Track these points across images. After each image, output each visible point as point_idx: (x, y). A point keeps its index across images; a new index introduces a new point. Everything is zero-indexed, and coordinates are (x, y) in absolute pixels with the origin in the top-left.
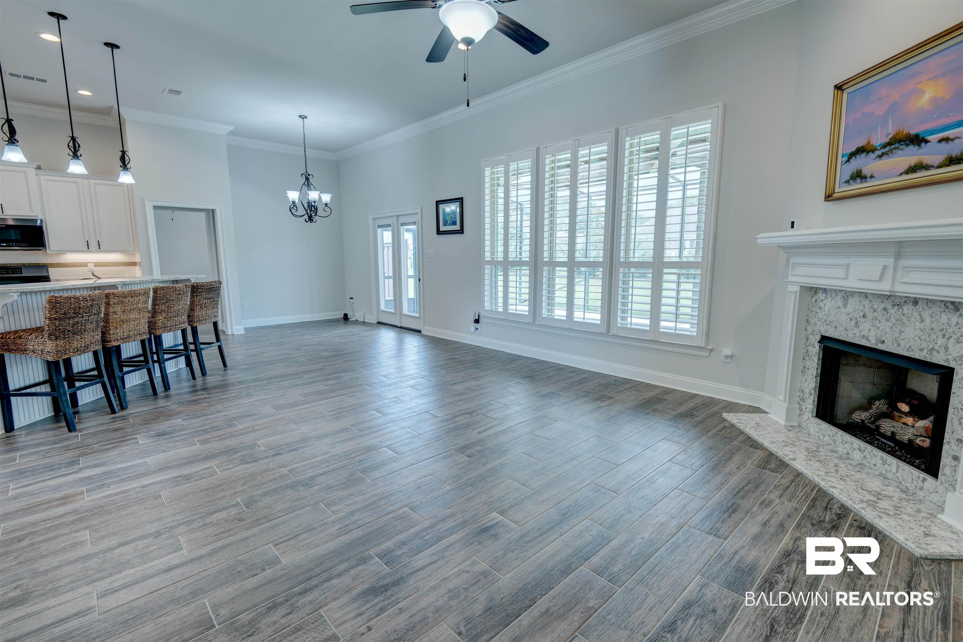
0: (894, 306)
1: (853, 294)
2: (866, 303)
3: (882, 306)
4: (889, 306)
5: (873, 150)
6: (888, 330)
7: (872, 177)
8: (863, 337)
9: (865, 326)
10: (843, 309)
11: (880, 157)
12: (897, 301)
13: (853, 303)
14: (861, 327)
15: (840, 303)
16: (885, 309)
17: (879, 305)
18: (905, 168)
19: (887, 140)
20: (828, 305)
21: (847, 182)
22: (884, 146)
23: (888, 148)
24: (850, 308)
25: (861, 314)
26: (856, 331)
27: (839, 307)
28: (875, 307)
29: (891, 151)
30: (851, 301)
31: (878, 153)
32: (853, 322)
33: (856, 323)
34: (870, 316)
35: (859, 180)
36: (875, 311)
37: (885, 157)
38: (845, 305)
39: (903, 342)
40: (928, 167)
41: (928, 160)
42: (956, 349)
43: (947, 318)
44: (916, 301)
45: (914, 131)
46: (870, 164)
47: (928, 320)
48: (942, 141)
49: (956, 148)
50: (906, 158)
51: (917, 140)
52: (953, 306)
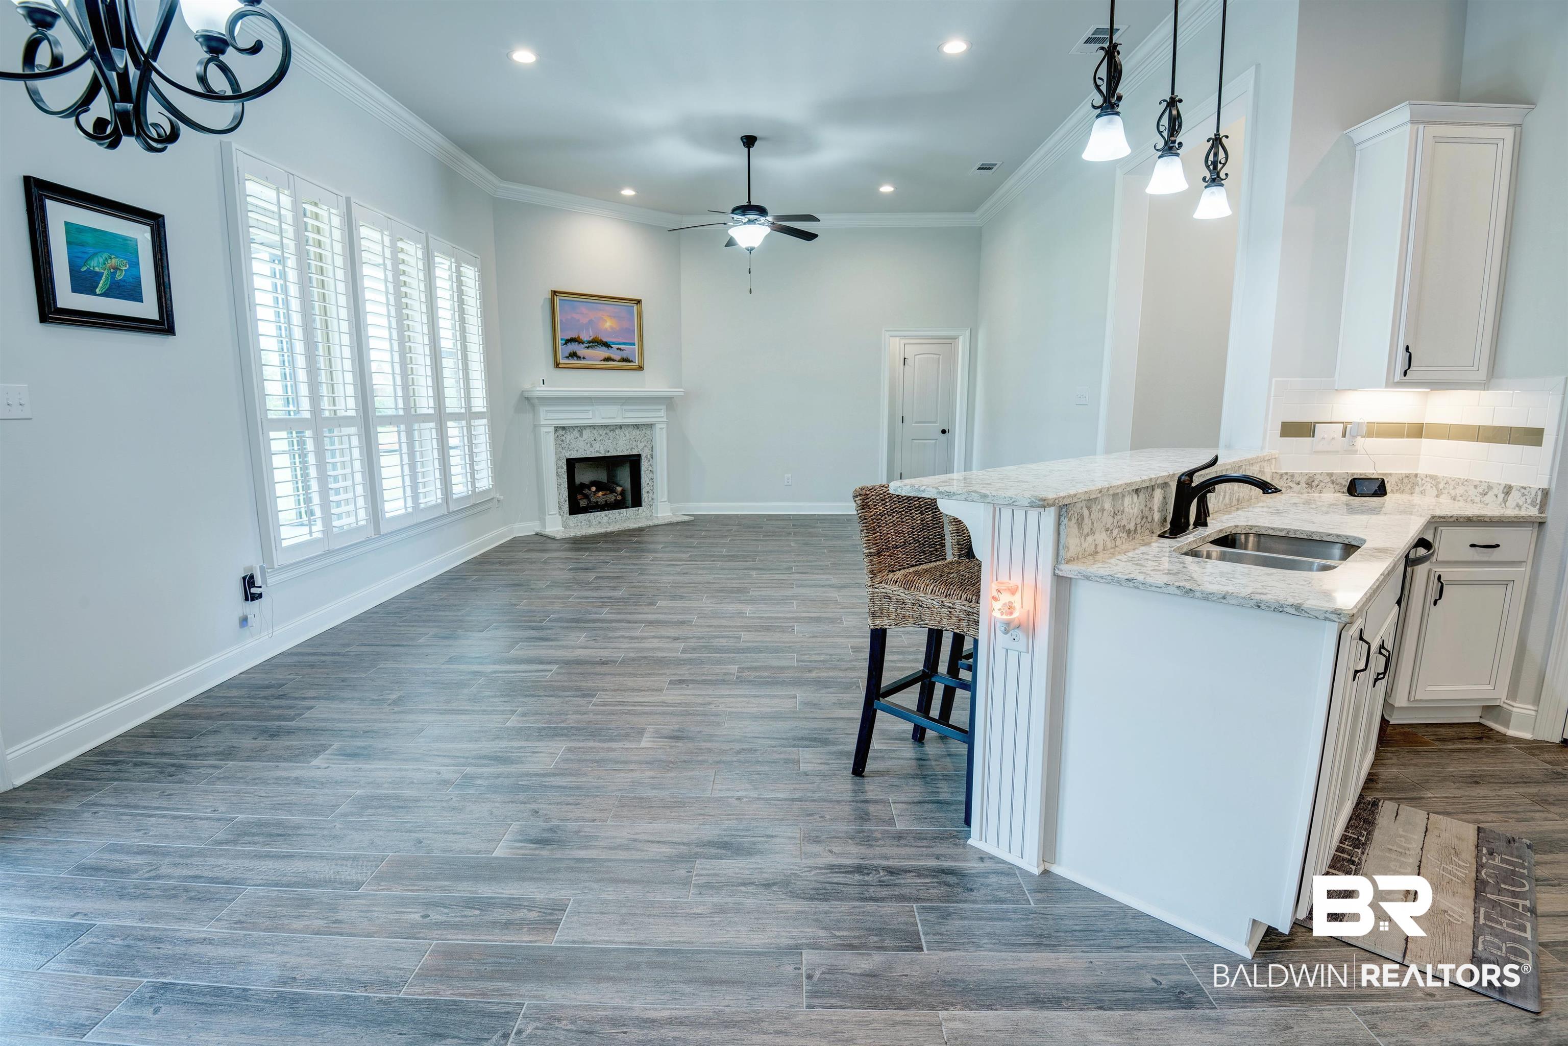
0: (610, 431)
1: (585, 427)
2: (595, 432)
3: (605, 432)
4: (608, 432)
5: (583, 343)
6: (610, 444)
7: (584, 358)
8: (597, 451)
9: (597, 446)
10: (580, 438)
11: (588, 347)
12: (612, 428)
13: (586, 434)
14: (594, 446)
15: (577, 435)
16: (606, 434)
19: (590, 339)
20: (568, 438)
21: (567, 357)
22: (589, 342)
23: (591, 344)
24: (585, 436)
25: (593, 439)
26: (592, 449)
27: (577, 438)
28: (601, 433)
29: (594, 346)
30: (584, 432)
31: (587, 345)
32: (589, 445)
33: (591, 445)
34: (598, 439)
35: (575, 358)
36: (601, 435)
38: (581, 435)
39: (618, 449)
40: (613, 360)
41: (613, 356)
42: (641, 446)
43: (636, 432)
44: (621, 427)
45: (604, 340)
46: (581, 350)
47: (628, 435)
48: (618, 349)
49: (624, 355)
50: (602, 352)
51: (606, 345)
52: (637, 426)
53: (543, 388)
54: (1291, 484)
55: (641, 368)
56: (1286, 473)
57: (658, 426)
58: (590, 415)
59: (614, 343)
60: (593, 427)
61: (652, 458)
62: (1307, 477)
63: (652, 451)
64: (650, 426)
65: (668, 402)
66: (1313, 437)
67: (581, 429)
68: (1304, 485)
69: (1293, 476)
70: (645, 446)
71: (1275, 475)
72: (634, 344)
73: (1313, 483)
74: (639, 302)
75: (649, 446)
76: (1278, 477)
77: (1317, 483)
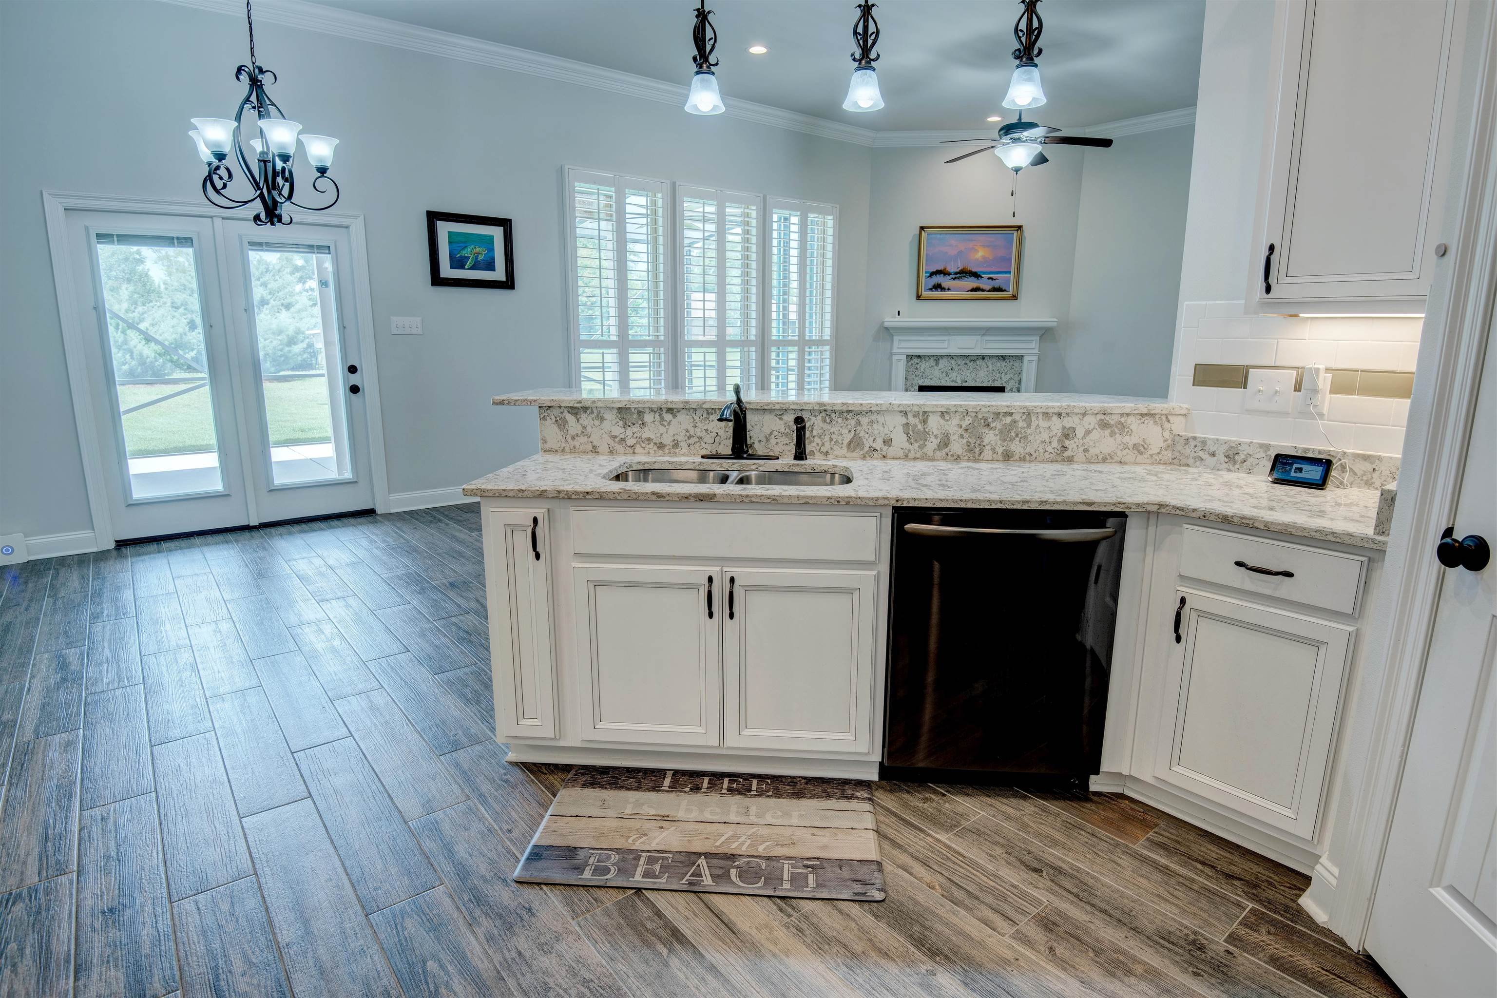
0: (971, 361)
1: (942, 356)
2: (953, 361)
3: (964, 362)
4: (968, 362)
5: (949, 274)
6: (968, 374)
7: (949, 289)
8: (953, 381)
9: (953, 375)
10: (936, 367)
11: (954, 279)
12: (972, 358)
13: (943, 363)
14: (950, 376)
15: (933, 363)
16: (966, 364)
17: (961, 362)
18: (970, 289)
19: (958, 271)
20: (923, 366)
21: (931, 289)
22: (956, 273)
23: (958, 275)
24: (941, 365)
25: (950, 368)
26: (947, 378)
27: (932, 366)
28: (959, 363)
29: (961, 277)
30: (941, 361)
31: (954, 276)
32: (944, 374)
33: (947, 374)
34: (956, 368)
35: (939, 290)
36: (959, 365)
37: (957, 280)
38: (937, 364)
39: (978, 380)
40: (983, 290)
41: (982, 286)
42: (1005, 378)
43: (1000, 364)
44: (983, 358)
45: (974, 270)
46: (946, 281)
47: (991, 366)
48: (989, 278)
49: (996, 284)
50: (971, 283)
51: (976, 275)
52: (1003, 358)
53: (898, 318)
54: (1201, 454)
55: (1014, 297)
56: (1195, 438)
57: (1026, 359)
58: (945, 345)
59: (985, 273)
60: (951, 357)
62: (1226, 447)
63: (1019, 384)
64: (1020, 358)
65: (1045, 333)
66: (1245, 388)
67: (937, 358)
68: (1224, 459)
69: (1204, 442)
70: (1011, 378)
71: (1177, 438)
72: (1009, 273)
73: (1237, 457)
74: (1020, 228)
75: (1016, 378)
76: (1182, 441)
77: (1242, 456)
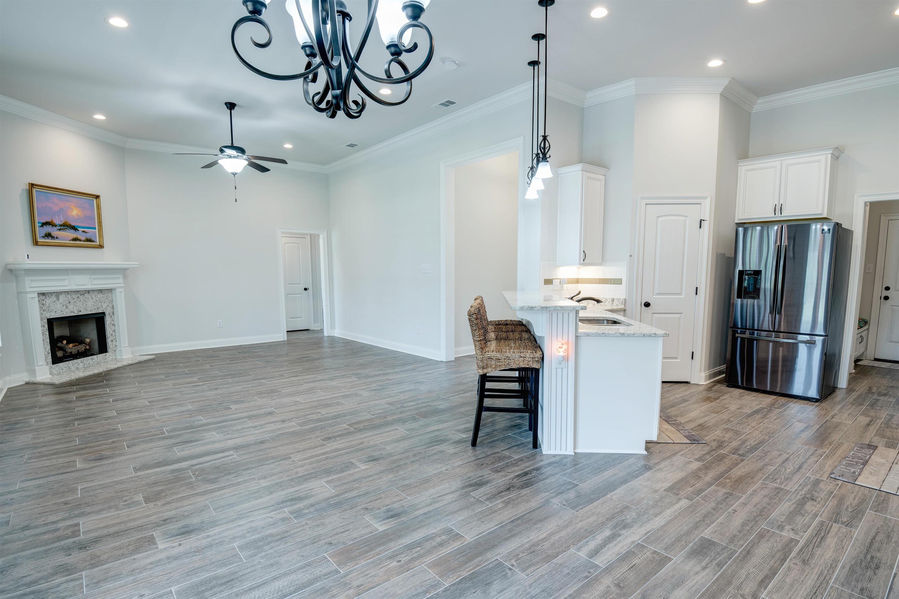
0: (81, 295)
1: (61, 293)
2: (69, 296)
3: (76, 296)
4: (79, 296)
5: (56, 226)
6: (81, 306)
7: (57, 238)
8: (71, 312)
9: (71, 307)
10: (57, 302)
11: (60, 230)
12: (82, 293)
13: (62, 298)
14: (69, 308)
15: (55, 299)
16: (78, 297)
17: (75, 296)
18: (71, 238)
19: (61, 223)
20: (47, 302)
21: (43, 237)
22: (61, 226)
23: (62, 227)
24: (61, 300)
25: (68, 302)
26: (67, 310)
27: (55, 301)
28: (74, 297)
29: (65, 229)
30: (61, 297)
31: (59, 228)
32: (65, 307)
33: (66, 307)
34: (72, 302)
35: (50, 238)
36: (74, 299)
37: (61, 231)
38: (58, 299)
39: (88, 309)
40: (80, 240)
41: (80, 237)
42: (105, 306)
43: (100, 296)
44: (89, 292)
45: (73, 224)
46: (55, 232)
47: (94, 298)
48: (83, 232)
49: (88, 236)
50: (71, 234)
51: (74, 228)
52: (101, 291)
53: (28, 261)
55: (101, 247)
57: (118, 290)
58: (66, 283)
59: (80, 227)
60: (67, 292)
61: (113, 314)
63: (113, 309)
64: (110, 290)
65: (122, 271)
67: (58, 294)
70: (108, 306)
72: (95, 228)
74: (97, 197)
75: (111, 305)
